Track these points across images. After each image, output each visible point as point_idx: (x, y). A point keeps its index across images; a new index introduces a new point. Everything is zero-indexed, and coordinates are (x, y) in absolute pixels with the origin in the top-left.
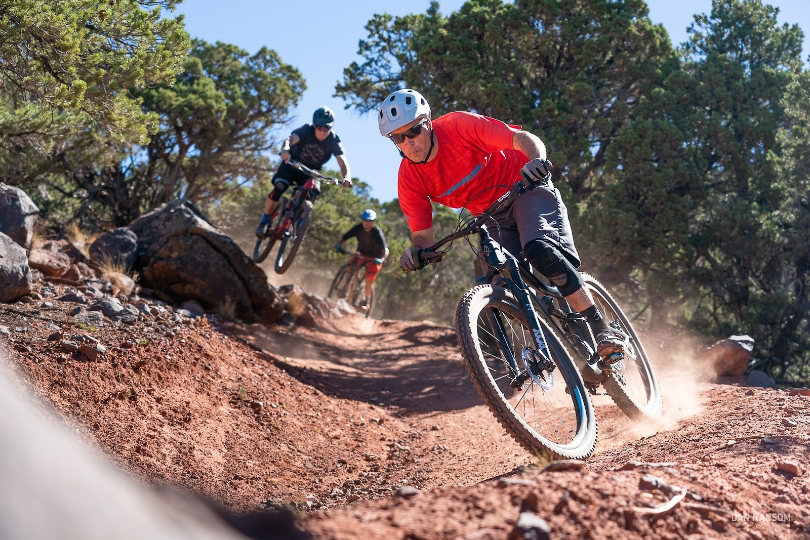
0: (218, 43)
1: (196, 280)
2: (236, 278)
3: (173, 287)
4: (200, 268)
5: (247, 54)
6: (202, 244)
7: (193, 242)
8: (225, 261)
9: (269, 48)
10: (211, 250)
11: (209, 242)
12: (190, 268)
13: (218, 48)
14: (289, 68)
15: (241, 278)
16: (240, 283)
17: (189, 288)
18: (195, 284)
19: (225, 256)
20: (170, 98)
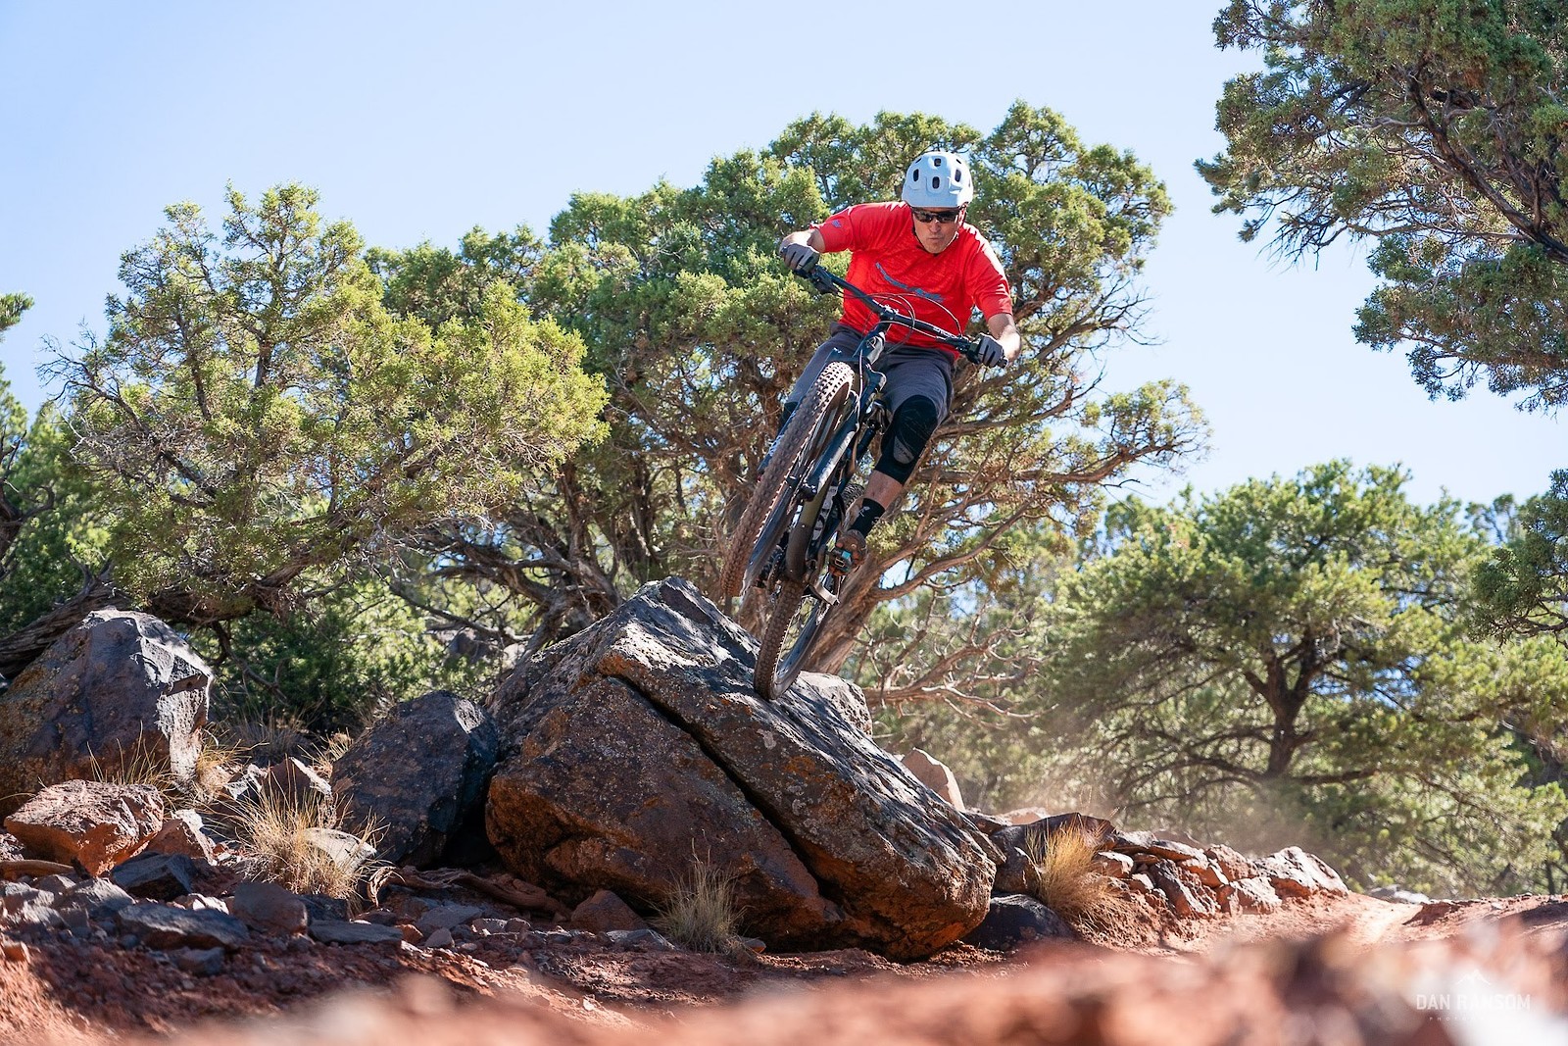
0: (879, 118)
1: (602, 824)
2: (738, 800)
3: (551, 857)
4: (611, 783)
5: (971, 138)
6: (622, 702)
7: (594, 702)
8: (695, 748)
9: (1034, 105)
10: (649, 717)
11: (644, 694)
12: (581, 785)
13: (881, 133)
14: (1102, 156)
15: (754, 798)
16: (751, 817)
17: (588, 853)
18: (602, 836)
19: (695, 732)
20: (709, 294)
